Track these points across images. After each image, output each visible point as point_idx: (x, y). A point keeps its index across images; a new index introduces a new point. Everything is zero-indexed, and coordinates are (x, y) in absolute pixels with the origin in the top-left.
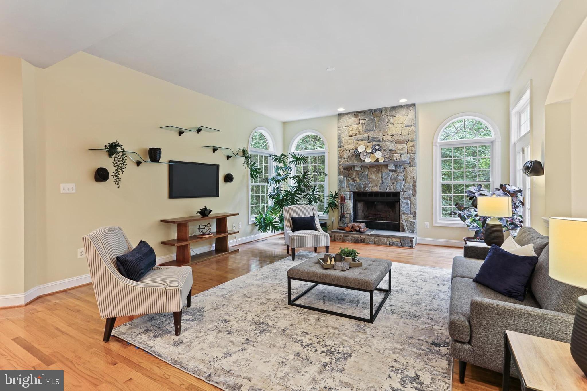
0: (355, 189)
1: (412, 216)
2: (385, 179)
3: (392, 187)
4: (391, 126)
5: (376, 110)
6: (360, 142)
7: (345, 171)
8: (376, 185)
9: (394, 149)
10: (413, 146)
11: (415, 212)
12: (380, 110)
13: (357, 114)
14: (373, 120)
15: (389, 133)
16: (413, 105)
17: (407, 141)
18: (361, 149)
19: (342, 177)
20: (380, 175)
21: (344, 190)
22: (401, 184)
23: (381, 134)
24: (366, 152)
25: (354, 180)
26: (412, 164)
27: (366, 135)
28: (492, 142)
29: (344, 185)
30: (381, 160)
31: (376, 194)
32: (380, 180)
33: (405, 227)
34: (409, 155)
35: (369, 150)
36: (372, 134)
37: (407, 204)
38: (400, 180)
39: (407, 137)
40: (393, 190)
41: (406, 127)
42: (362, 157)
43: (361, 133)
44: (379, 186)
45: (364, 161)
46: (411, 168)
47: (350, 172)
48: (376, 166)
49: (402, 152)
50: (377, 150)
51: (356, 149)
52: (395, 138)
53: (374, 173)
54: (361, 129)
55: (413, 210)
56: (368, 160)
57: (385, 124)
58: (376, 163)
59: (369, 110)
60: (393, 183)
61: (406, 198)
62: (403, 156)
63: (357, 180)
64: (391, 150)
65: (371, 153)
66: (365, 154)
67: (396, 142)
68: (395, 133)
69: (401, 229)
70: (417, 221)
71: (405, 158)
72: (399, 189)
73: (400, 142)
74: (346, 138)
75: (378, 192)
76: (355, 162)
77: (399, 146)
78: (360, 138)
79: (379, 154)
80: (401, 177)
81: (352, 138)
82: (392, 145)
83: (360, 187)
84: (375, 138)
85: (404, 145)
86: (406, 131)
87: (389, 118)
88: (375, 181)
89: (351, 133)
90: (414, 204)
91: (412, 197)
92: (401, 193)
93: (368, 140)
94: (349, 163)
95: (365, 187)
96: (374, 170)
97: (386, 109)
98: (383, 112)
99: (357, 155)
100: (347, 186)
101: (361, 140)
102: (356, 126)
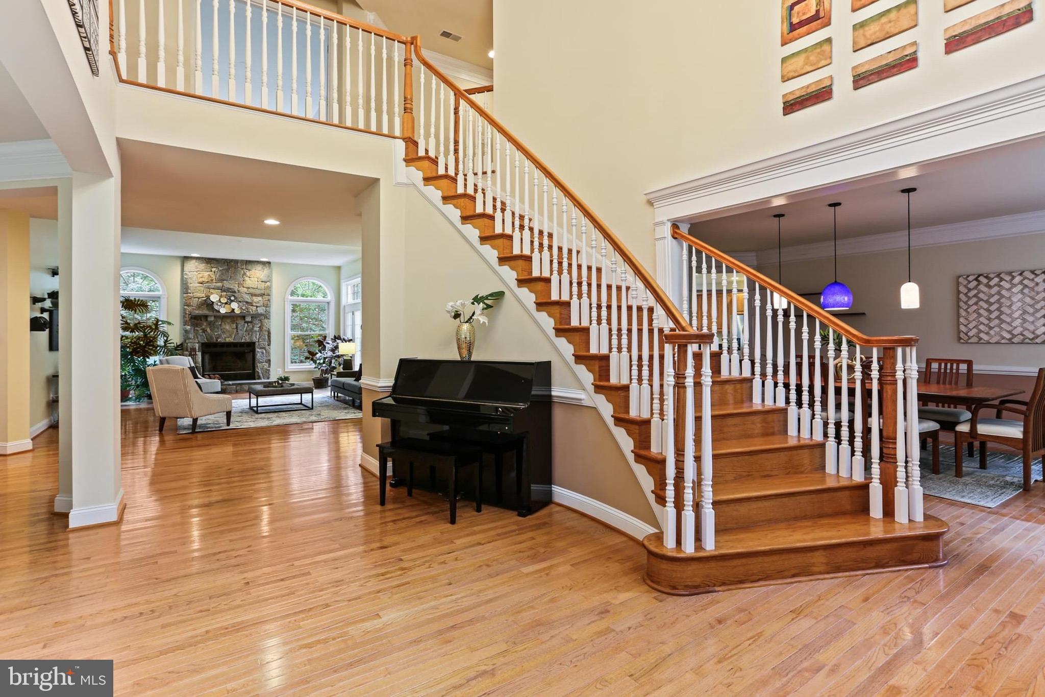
0: (205, 340)
1: (267, 364)
2: (241, 330)
3: (247, 338)
4: (247, 279)
5: (232, 261)
6: (212, 291)
7: (193, 320)
8: (231, 336)
9: (250, 301)
10: (269, 300)
11: (270, 360)
12: (236, 262)
13: (209, 261)
14: (227, 270)
15: (245, 285)
16: (269, 263)
17: (262, 295)
18: (214, 298)
19: (189, 327)
20: (234, 326)
21: (191, 341)
22: (256, 334)
23: (237, 286)
24: (220, 302)
25: (204, 331)
26: (267, 316)
27: (219, 284)
28: (328, 303)
29: (191, 336)
30: (237, 311)
31: (229, 345)
32: (235, 330)
33: (261, 375)
34: (264, 308)
35: (224, 300)
36: (227, 284)
37: (263, 353)
38: (256, 331)
39: (262, 292)
40: (248, 341)
41: (262, 282)
42: (216, 307)
43: (214, 281)
44: (233, 336)
45: (219, 311)
46: (266, 321)
47: (198, 322)
48: (231, 317)
49: (258, 305)
50: (232, 301)
51: (208, 297)
52: (251, 291)
53: (228, 323)
54: (214, 278)
55: (268, 358)
56: (223, 311)
57: (241, 276)
58: (232, 314)
59: (223, 259)
60: (249, 334)
61: (261, 348)
62: (259, 308)
63: (208, 330)
64: (247, 302)
65: (226, 303)
66: (219, 304)
67: (252, 295)
68: (251, 286)
69: (257, 377)
70: (271, 369)
71: (261, 310)
72: (255, 339)
73: (256, 295)
74: (193, 285)
75: (233, 343)
76: (205, 312)
77: (256, 299)
78: (213, 287)
79: (234, 305)
80: (256, 329)
81: (202, 285)
82: (248, 298)
83: (211, 337)
84: (230, 289)
85: (260, 298)
86: (263, 285)
87: (245, 271)
88: (229, 331)
89: (201, 280)
90: (268, 353)
91: (267, 347)
92: (257, 344)
93: (222, 289)
94: (197, 312)
95: (217, 339)
96: (229, 321)
97: (242, 261)
98: (239, 264)
99: (209, 305)
100: (195, 336)
101: (213, 289)
102: (208, 273)
